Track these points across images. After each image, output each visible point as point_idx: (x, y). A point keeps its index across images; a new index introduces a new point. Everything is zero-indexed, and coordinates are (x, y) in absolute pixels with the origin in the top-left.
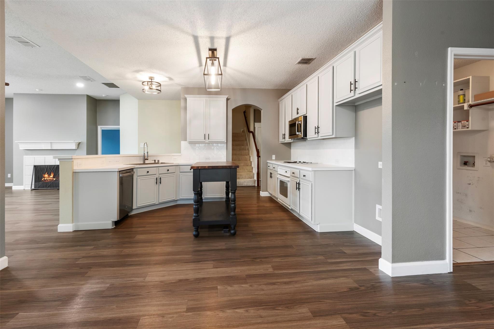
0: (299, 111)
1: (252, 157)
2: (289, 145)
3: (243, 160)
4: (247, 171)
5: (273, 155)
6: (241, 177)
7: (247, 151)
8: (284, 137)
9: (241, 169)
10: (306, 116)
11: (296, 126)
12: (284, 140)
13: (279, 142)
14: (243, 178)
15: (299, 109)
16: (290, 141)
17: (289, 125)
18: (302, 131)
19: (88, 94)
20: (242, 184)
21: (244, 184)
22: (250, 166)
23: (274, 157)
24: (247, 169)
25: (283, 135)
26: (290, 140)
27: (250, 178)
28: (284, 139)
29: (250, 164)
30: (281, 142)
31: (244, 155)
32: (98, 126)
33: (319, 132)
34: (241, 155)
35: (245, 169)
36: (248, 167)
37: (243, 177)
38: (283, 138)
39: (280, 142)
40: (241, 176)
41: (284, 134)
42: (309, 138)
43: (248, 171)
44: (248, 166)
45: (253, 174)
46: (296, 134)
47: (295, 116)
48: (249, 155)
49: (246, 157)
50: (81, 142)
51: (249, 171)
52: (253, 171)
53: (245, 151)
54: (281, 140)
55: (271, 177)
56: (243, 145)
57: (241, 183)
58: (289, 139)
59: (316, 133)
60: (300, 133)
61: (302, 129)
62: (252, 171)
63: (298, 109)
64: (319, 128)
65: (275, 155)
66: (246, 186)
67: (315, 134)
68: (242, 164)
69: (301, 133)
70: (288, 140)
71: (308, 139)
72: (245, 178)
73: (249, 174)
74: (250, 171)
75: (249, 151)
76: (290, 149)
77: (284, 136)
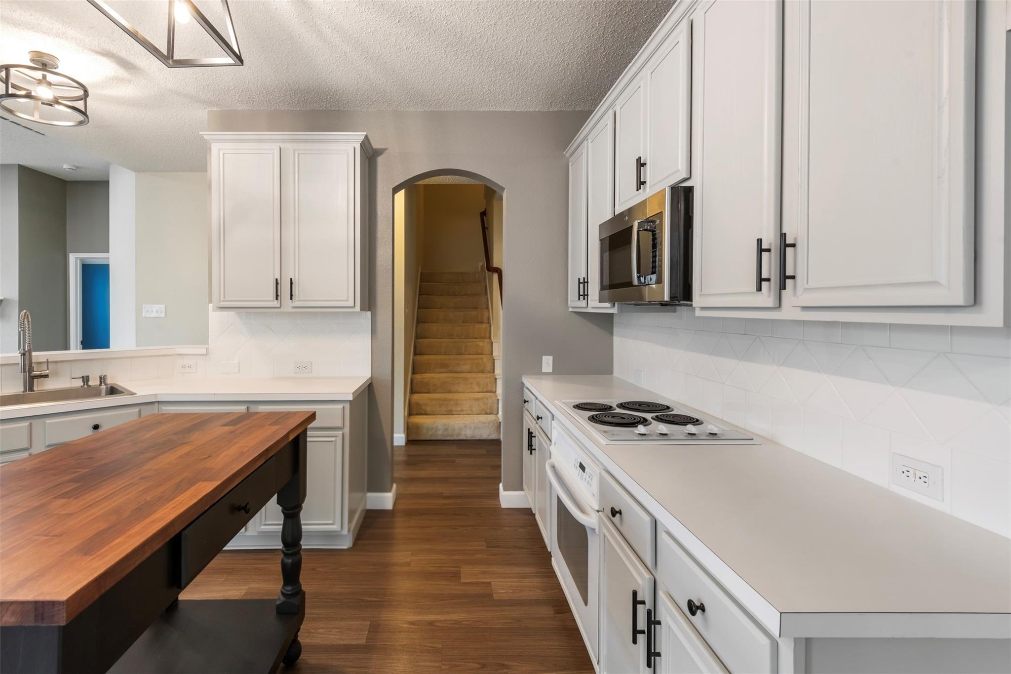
0: (648, 174)
1: (497, 344)
2: (605, 322)
3: (469, 354)
4: (477, 389)
5: (544, 357)
6: (459, 409)
7: (484, 326)
8: (582, 293)
9: (458, 383)
10: (689, 191)
11: (629, 242)
12: (585, 302)
13: (568, 307)
14: (462, 410)
15: (648, 166)
16: (606, 308)
17: (601, 240)
18: (661, 266)
19: (20, 163)
20: (459, 434)
21: (464, 433)
22: (489, 372)
23: (547, 362)
24: (478, 384)
25: (580, 283)
26: (608, 305)
27: (486, 414)
28: (581, 298)
29: (489, 367)
30: (573, 307)
31: (476, 338)
32: (70, 254)
33: (789, 272)
34: (467, 337)
35: (471, 384)
36: (481, 375)
37: (464, 409)
38: (580, 295)
39: (571, 310)
40: (457, 405)
41: (582, 281)
42: (703, 308)
43: (481, 390)
44: (482, 372)
45: (496, 401)
46: (630, 284)
47: (628, 198)
48: (490, 338)
49: (481, 344)
50: (5, 299)
51: (485, 390)
52: (496, 387)
53: (478, 326)
54: (574, 303)
55: (531, 448)
56: (476, 308)
57: (454, 430)
58: (600, 301)
59: (764, 285)
60: (654, 277)
61: (661, 260)
62: (494, 390)
63: (640, 164)
64: (789, 250)
65: (551, 357)
66: (469, 438)
67: (759, 289)
68: (466, 367)
69: (659, 281)
70: (595, 304)
71: (698, 313)
72: (470, 412)
73: (482, 398)
74: (489, 388)
75: (490, 326)
76: (611, 333)
77: (581, 285)
